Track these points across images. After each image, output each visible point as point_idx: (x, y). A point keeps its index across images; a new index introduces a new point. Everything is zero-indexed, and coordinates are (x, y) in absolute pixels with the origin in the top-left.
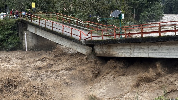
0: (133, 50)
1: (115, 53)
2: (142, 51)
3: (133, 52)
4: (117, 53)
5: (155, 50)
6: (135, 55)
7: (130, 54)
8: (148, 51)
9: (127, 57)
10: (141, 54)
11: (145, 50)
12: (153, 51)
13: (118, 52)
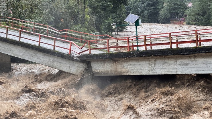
0: (153, 66)
1: (124, 71)
2: (167, 66)
3: (153, 68)
4: (128, 70)
5: (187, 64)
6: (156, 73)
7: (149, 71)
8: (176, 66)
9: (144, 74)
10: (166, 71)
11: (171, 66)
12: (183, 66)
13: (130, 68)
